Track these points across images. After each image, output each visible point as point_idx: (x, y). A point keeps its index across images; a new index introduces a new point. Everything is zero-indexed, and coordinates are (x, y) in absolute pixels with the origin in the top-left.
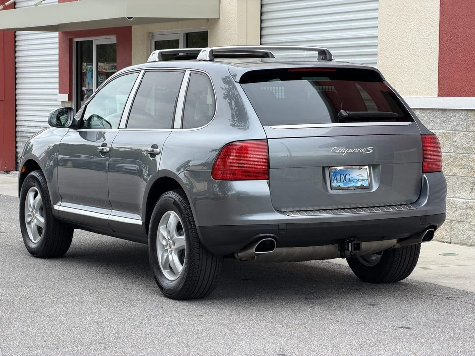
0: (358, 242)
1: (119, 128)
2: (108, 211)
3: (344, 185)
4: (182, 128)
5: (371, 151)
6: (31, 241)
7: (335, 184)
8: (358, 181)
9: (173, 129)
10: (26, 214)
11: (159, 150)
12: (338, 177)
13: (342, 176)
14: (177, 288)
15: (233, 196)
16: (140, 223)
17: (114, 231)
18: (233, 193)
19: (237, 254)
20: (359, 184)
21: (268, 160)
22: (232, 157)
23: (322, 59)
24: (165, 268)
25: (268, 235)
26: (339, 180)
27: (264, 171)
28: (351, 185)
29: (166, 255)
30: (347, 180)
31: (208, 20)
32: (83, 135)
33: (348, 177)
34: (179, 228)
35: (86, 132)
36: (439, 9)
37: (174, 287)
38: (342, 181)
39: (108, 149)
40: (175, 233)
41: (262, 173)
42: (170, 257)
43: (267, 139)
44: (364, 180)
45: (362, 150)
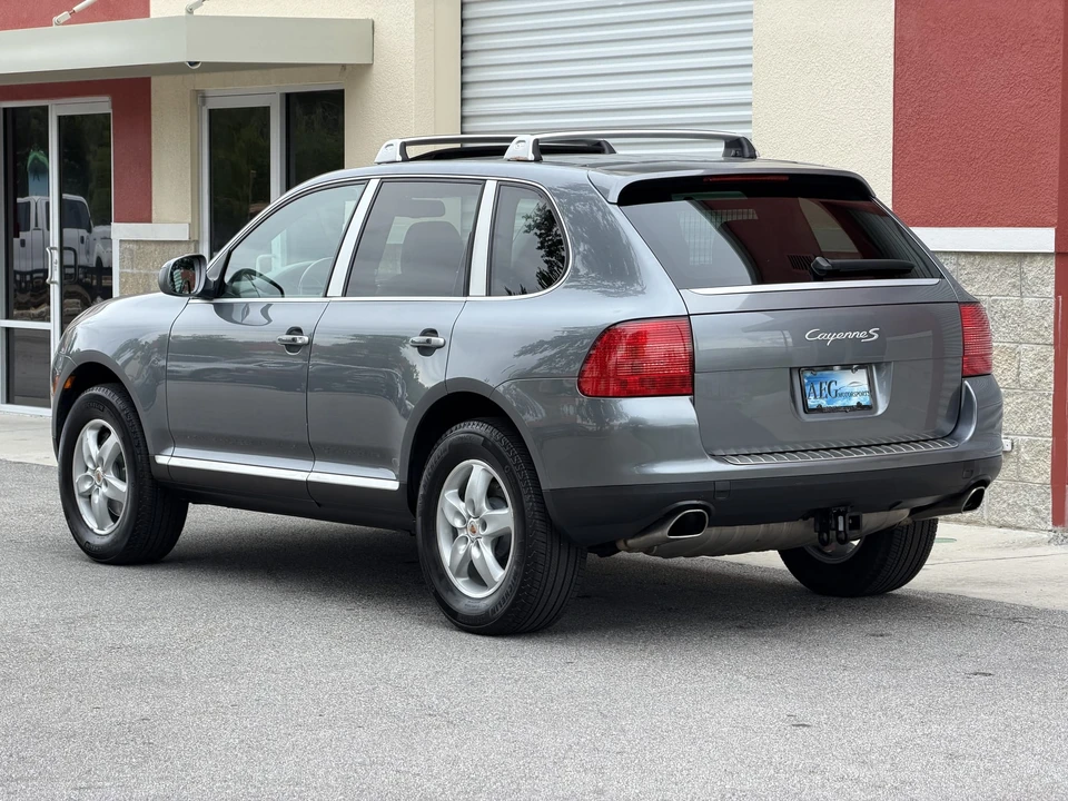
0: (854, 514)
1: (326, 296)
2: (307, 465)
3: (828, 403)
4: (489, 293)
5: (876, 336)
6: (92, 530)
7: (812, 402)
8: (851, 395)
9: (468, 298)
10: (77, 476)
11: (442, 341)
12: (817, 387)
13: (824, 385)
14: (493, 611)
15: (624, 427)
16: (394, 485)
17: (319, 505)
18: (623, 421)
19: (626, 543)
20: (853, 402)
21: (692, 355)
22: (621, 352)
23: (736, 156)
24: (458, 574)
25: (695, 502)
26: (818, 393)
27: (683, 377)
28: (839, 403)
29: (462, 549)
30: (833, 394)
31: (344, 66)
32: (225, 312)
33: (833, 387)
34: (493, 495)
35: (232, 304)
36: (892, 51)
37: (487, 612)
38: (824, 395)
39: (306, 339)
40: (484, 505)
41: (676, 382)
42: (475, 553)
43: (689, 315)
44: (862, 394)
45: (860, 335)
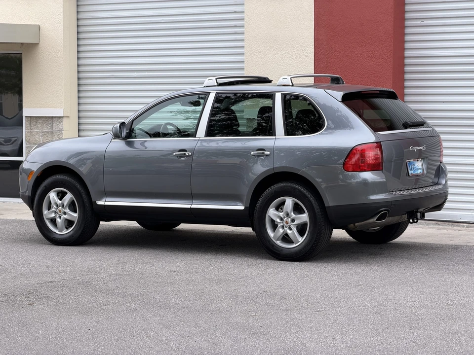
1: (195, 137)
2: (190, 202)
4: (287, 135)
5: (425, 148)
6: (55, 233)
7: (410, 172)
9: (276, 137)
10: (45, 212)
11: (269, 153)
13: (412, 166)
15: (359, 182)
16: (242, 208)
17: (195, 217)
20: (419, 172)
21: (382, 156)
24: (278, 240)
25: (384, 209)
26: (411, 169)
27: (379, 164)
28: (416, 172)
29: (281, 231)
30: (414, 169)
32: (130, 144)
35: (134, 141)
39: (190, 153)
43: (380, 142)
44: (421, 169)
45: (422, 148)
